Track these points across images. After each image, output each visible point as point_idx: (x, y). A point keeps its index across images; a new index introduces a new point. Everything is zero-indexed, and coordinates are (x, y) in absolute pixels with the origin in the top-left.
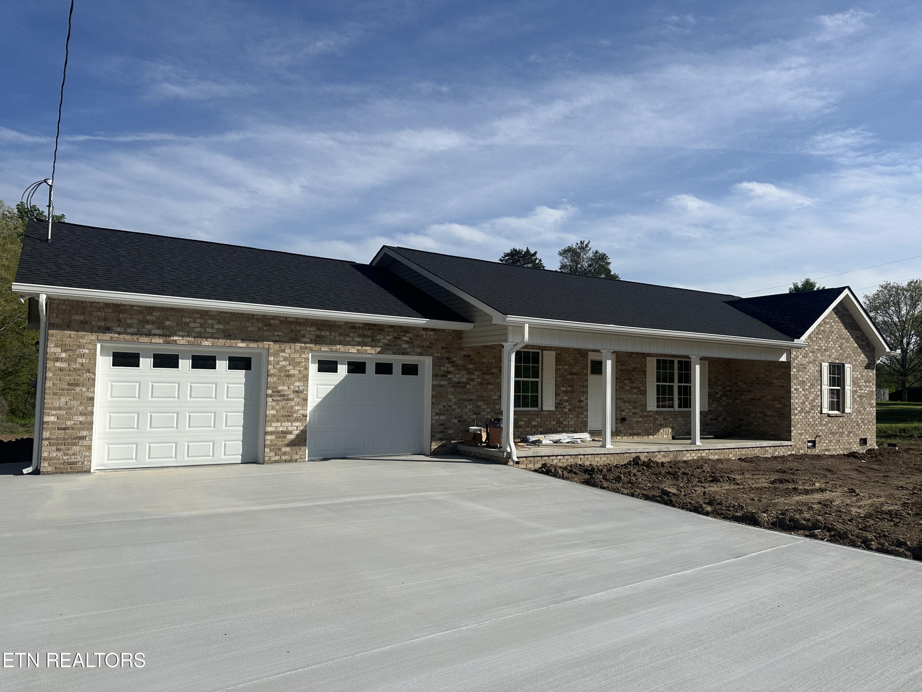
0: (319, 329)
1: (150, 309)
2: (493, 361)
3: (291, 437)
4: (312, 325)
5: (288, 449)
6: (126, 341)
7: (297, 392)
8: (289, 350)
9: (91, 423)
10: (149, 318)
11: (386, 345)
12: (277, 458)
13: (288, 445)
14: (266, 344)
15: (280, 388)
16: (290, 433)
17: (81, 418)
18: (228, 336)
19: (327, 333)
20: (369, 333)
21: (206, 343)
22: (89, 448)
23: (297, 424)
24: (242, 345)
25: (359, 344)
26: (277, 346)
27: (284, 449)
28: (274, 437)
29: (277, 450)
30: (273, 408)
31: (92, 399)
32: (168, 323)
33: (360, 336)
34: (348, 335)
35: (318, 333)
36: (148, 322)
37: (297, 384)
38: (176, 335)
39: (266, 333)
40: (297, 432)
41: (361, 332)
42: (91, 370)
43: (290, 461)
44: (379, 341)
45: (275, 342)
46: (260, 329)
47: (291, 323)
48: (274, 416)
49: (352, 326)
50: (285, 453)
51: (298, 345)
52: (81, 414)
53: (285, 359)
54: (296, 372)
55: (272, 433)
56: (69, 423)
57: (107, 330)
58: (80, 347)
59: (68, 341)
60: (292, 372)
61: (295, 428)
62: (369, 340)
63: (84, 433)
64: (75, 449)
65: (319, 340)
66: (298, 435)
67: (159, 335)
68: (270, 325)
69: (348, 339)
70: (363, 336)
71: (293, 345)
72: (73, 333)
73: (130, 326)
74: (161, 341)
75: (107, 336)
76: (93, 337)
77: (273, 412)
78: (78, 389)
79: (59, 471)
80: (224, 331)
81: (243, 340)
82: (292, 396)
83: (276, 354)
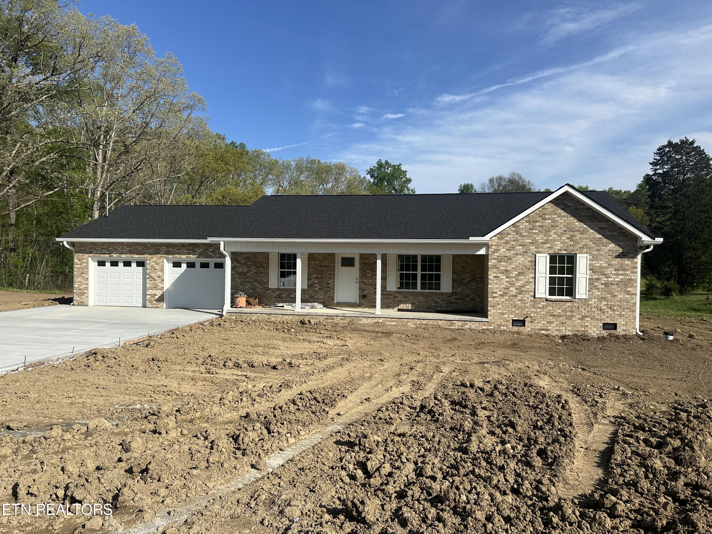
0: (167, 247)
1: (104, 243)
2: (264, 260)
3: (157, 297)
4: (164, 246)
5: (155, 302)
6: (98, 257)
7: (159, 277)
8: (155, 258)
9: (88, 288)
10: (104, 247)
11: (200, 253)
12: (151, 306)
13: (156, 301)
14: (146, 256)
15: (152, 275)
16: (156, 295)
17: (85, 286)
18: (131, 253)
19: (171, 249)
20: (191, 248)
21: (123, 256)
22: (87, 297)
23: (159, 291)
24: (136, 256)
25: (186, 254)
26: (150, 256)
27: (154, 302)
28: (150, 296)
29: (151, 302)
30: (149, 284)
31: (88, 279)
32: (110, 249)
33: (187, 250)
34: (181, 250)
35: (167, 249)
36: (104, 249)
37: (159, 273)
38: (113, 253)
39: (145, 251)
40: (159, 295)
41: (187, 248)
42: (87, 267)
43: (157, 307)
44: (196, 251)
45: (149, 254)
46: (143, 249)
47: (155, 245)
48: (150, 287)
49: (183, 245)
50: (154, 304)
51: (159, 256)
52: (85, 284)
53: (154, 262)
54: (158, 268)
55: (149, 295)
56: (81, 287)
57: (91, 252)
58: (83, 259)
59: (80, 257)
60: (156, 268)
61: (159, 293)
62: (191, 251)
63: (86, 291)
64: (83, 297)
65: (168, 253)
66: (160, 296)
67: (108, 254)
68: (147, 247)
69: (181, 251)
70: (189, 249)
71: (156, 255)
72: (81, 254)
73: (98, 251)
74: (108, 256)
75: (91, 255)
76: (87, 255)
77: (149, 285)
78: (83, 275)
79: (79, 305)
80: (130, 251)
81: (137, 254)
82: (157, 278)
83: (149, 260)
